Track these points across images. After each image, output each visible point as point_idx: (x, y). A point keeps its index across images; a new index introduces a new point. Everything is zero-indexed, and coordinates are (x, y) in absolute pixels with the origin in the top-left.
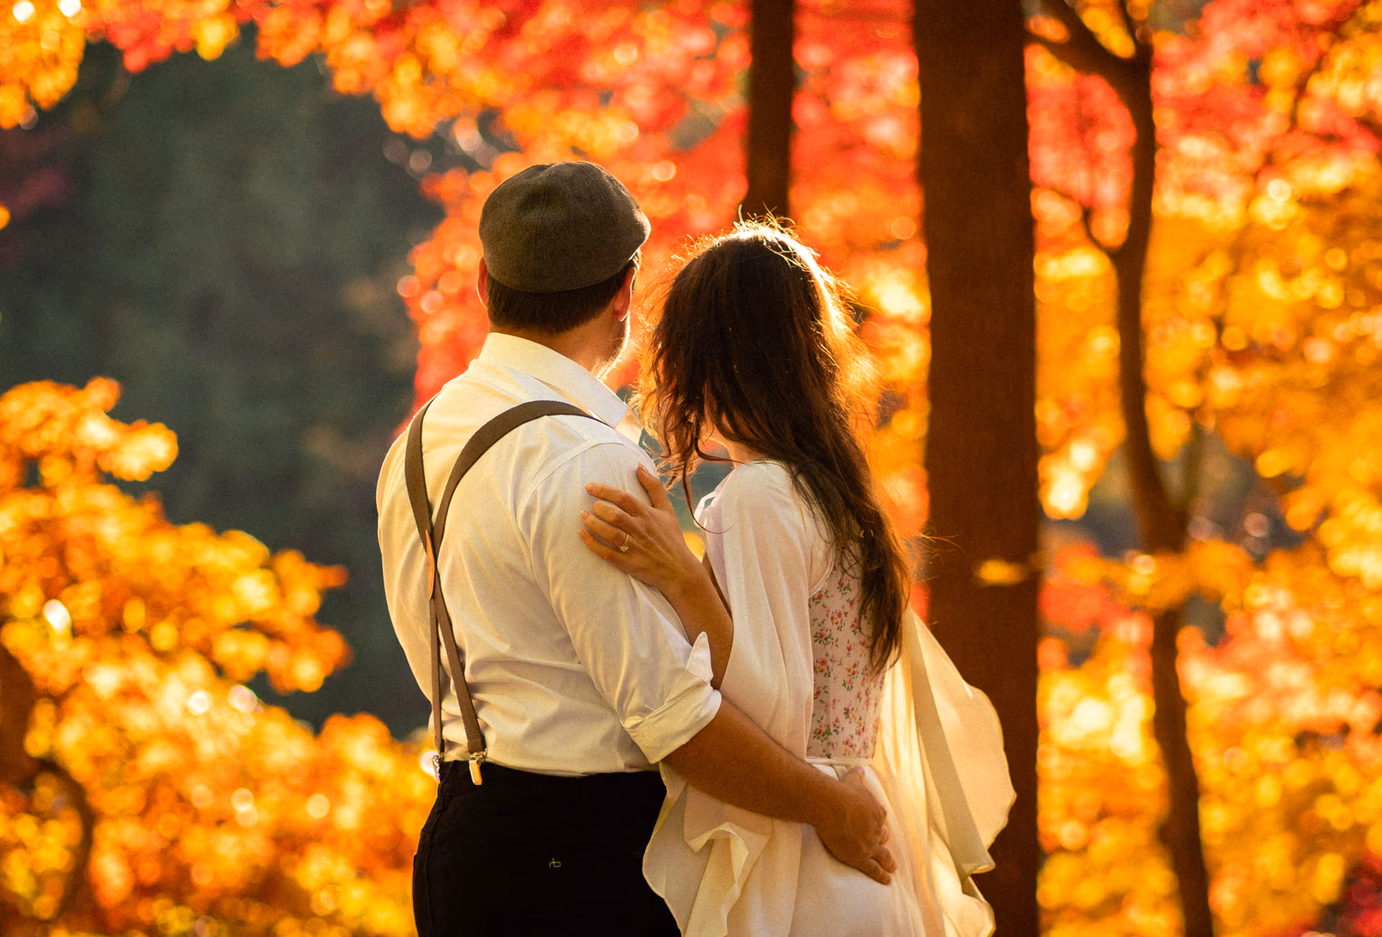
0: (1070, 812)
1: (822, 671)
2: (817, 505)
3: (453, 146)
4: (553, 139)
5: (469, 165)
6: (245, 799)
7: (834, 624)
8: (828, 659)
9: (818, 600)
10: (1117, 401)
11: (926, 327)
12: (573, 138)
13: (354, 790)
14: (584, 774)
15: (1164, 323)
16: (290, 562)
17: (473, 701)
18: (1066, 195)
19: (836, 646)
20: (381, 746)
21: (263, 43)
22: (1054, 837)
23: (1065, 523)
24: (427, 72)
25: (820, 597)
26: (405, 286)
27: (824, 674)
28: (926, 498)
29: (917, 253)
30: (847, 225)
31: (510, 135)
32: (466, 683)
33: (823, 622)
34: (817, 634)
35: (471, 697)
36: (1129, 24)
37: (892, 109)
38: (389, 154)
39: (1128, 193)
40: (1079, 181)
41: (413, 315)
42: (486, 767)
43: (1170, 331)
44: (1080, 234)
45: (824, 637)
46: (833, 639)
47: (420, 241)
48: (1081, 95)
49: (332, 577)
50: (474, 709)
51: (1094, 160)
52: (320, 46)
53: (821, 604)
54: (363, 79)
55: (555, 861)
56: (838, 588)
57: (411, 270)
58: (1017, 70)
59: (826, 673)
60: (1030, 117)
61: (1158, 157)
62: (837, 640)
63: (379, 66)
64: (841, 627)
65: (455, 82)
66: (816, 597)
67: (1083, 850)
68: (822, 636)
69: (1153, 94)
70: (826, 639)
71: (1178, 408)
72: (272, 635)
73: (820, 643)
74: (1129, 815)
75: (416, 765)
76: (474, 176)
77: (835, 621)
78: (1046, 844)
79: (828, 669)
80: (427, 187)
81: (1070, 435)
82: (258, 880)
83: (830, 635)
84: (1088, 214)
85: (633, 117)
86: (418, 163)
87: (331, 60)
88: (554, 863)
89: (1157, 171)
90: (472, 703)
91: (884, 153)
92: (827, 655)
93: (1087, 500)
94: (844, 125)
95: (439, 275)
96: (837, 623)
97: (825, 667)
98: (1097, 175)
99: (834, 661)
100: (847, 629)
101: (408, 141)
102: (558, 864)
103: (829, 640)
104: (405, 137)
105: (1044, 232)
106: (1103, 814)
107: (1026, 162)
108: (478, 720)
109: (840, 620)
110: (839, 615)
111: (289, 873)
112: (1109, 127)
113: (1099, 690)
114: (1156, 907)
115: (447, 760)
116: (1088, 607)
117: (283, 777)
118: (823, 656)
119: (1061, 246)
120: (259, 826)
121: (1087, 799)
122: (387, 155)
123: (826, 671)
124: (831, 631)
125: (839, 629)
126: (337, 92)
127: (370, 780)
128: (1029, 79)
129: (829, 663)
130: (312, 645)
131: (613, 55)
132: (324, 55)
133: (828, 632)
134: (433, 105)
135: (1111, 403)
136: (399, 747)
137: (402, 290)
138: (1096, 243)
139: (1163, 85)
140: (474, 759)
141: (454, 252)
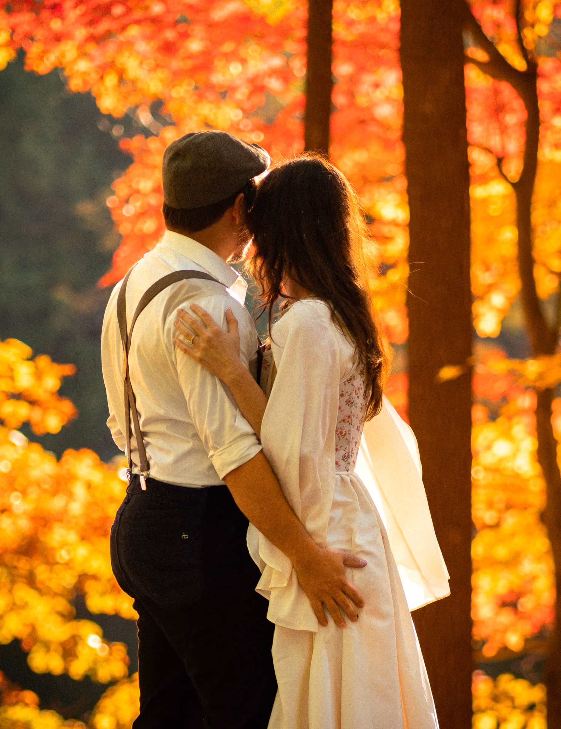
0: (490, 505)
1: (348, 422)
2: (346, 327)
3: (137, 122)
4: (195, 118)
5: (147, 133)
6: (17, 498)
7: (356, 395)
8: (352, 415)
9: (350, 381)
10: (516, 268)
11: (406, 226)
12: (206, 118)
13: (79, 490)
14: (202, 486)
15: (544, 224)
16: (44, 361)
17: (144, 441)
18: (488, 150)
19: (356, 407)
20: (95, 466)
21: (28, 62)
22: (482, 519)
23: (488, 340)
24: (121, 79)
25: (350, 379)
26: (110, 202)
27: (349, 423)
28: (407, 323)
29: (402, 183)
30: (361, 167)
31: (170, 115)
32: (140, 431)
33: (351, 394)
34: (347, 400)
35: (143, 439)
36: (524, 52)
37: (388, 100)
38: (101, 126)
39: (523, 148)
40: (495, 142)
41: (115, 218)
42: (149, 481)
43: (548, 229)
44: (496, 172)
45: (350, 403)
46: (355, 403)
47: (119, 176)
48: (496, 92)
49: (67, 370)
50: (144, 447)
51: (503, 130)
52: (61, 63)
53: (350, 384)
54: (85, 82)
55: (185, 535)
56: (360, 374)
57: (113, 193)
58: (460, 78)
59: (350, 423)
60: (468, 105)
61: (541, 128)
62: (357, 404)
63: (94, 76)
64: (359, 396)
65: (139, 85)
66: (349, 379)
67: (497, 526)
68: (349, 401)
69: (538, 92)
70: (352, 403)
71: (552, 272)
72: (33, 403)
73: (348, 405)
74: (524, 507)
75: (116, 477)
76: (150, 139)
77: (356, 393)
78: (477, 523)
79: (351, 420)
80: (123, 145)
81: (490, 288)
82: (24, 543)
83: (354, 401)
84: (500, 161)
85: (239, 105)
86: (117, 131)
87: (67, 73)
88: (184, 536)
89: (540, 136)
90: (143, 442)
91: (383, 125)
92: (351, 413)
93: (500, 326)
94: (360, 109)
95: (130, 196)
96: (357, 394)
97: (350, 420)
98: (505, 138)
99: (354, 416)
100: (361, 397)
101: (111, 119)
102: (186, 537)
103: (353, 404)
104: (109, 117)
105: (475, 171)
106: (509, 507)
107: (465, 130)
108: (146, 453)
109: (359, 392)
110: (359, 389)
111: (42, 538)
112: (513, 110)
113: (507, 435)
114: (539, 560)
115: (133, 473)
116: (500, 387)
117: (38, 484)
118: (350, 414)
119: (484, 179)
120: (24, 513)
121: (500, 497)
122: (100, 127)
123: (350, 421)
124: (354, 398)
125: (358, 397)
126: (71, 91)
127: (89, 486)
128: (466, 83)
129: (352, 417)
130: (55, 408)
131: (229, 70)
132: (63, 69)
133: (353, 399)
134: (126, 98)
135: (514, 270)
136: (106, 466)
137: (109, 204)
138: (505, 178)
139: (543, 86)
140: (143, 475)
141: (138, 182)
